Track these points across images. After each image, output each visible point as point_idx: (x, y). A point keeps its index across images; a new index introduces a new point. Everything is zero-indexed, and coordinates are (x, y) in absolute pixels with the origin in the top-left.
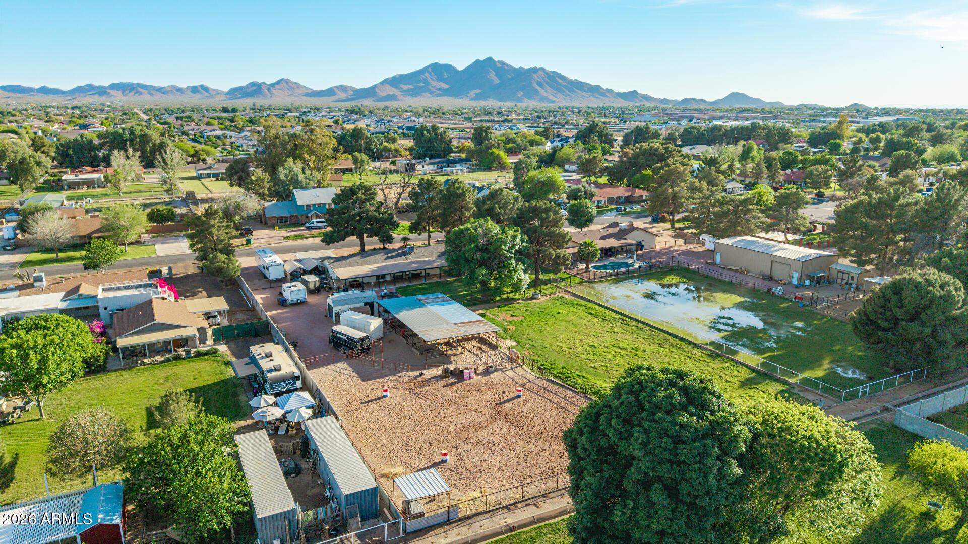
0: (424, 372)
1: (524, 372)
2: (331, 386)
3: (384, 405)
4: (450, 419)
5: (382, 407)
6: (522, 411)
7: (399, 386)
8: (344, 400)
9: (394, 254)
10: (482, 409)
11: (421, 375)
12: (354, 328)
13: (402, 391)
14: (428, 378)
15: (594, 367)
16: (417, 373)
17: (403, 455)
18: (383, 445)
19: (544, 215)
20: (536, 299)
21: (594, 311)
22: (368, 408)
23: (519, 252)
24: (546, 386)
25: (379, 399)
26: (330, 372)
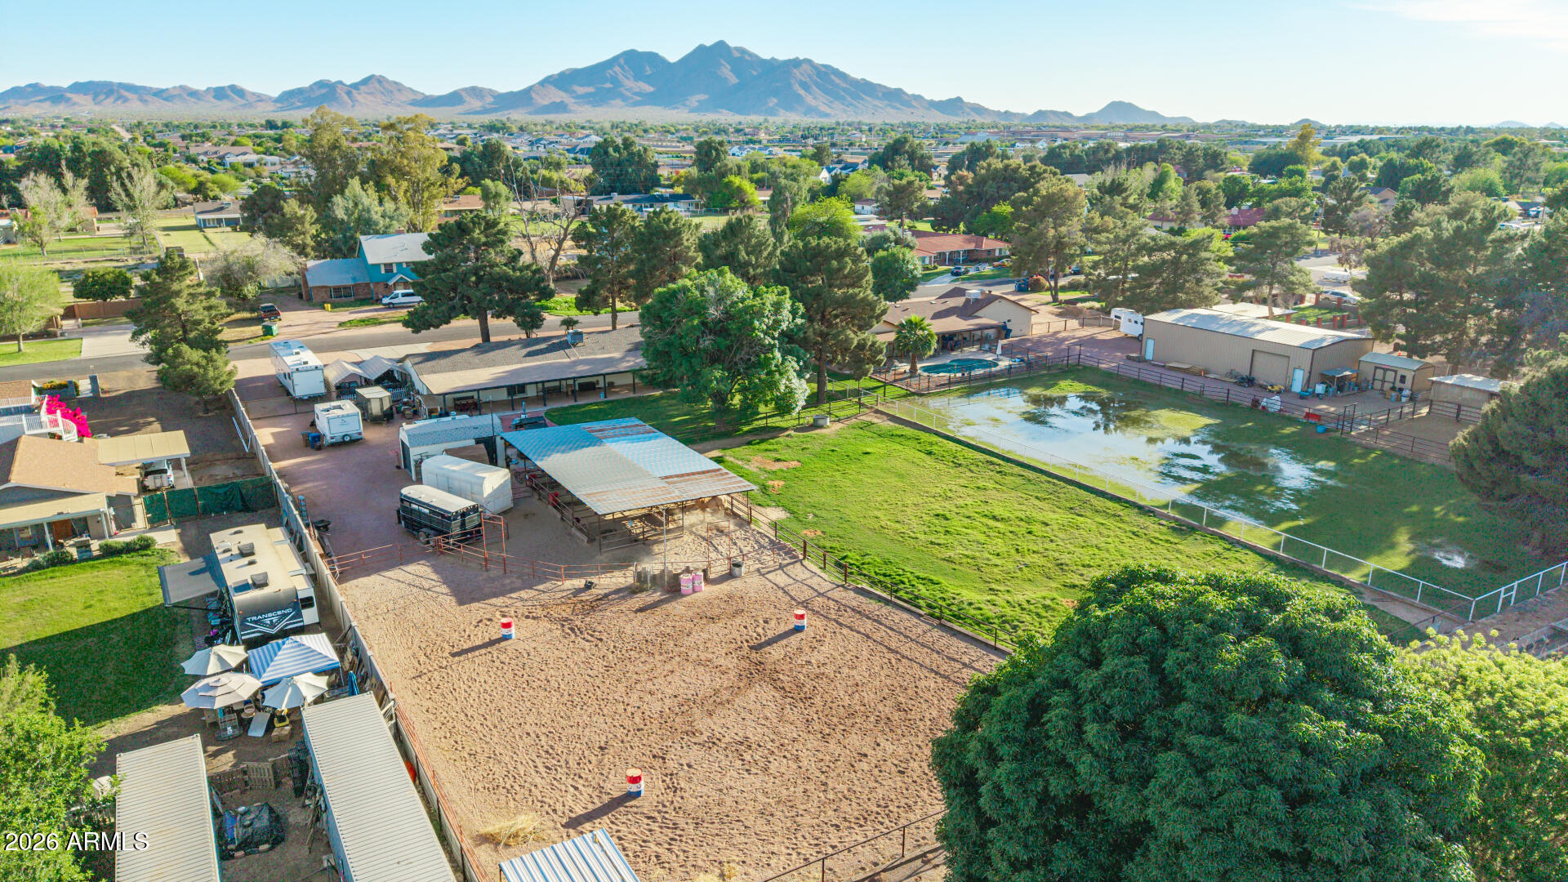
0: (595, 580)
1: (808, 574)
2: (391, 615)
3: (503, 657)
4: (649, 686)
5: (497, 663)
6: (809, 662)
7: (539, 612)
8: (415, 648)
9: (543, 346)
10: (721, 661)
11: (589, 586)
12: (450, 490)
13: (545, 624)
14: (603, 592)
15: (949, 560)
16: (580, 583)
17: (538, 780)
18: (494, 757)
19: (835, 263)
20: (821, 427)
21: (935, 449)
22: (467, 664)
23: (788, 337)
24: (854, 604)
25: (492, 643)
26: (393, 587)
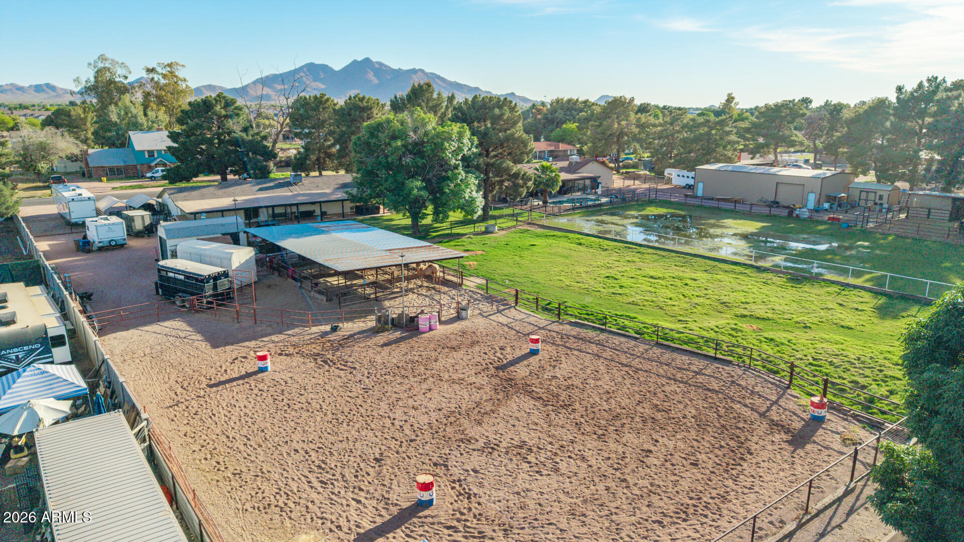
0: (340, 324)
1: (525, 316)
3: (261, 386)
5: (256, 391)
7: (291, 350)
10: (473, 379)
11: (334, 329)
12: (201, 261)
13: (298, 360)
14: (349, 333)
20: (491, 233)
24: (573, 333)
25: (248, 375)
